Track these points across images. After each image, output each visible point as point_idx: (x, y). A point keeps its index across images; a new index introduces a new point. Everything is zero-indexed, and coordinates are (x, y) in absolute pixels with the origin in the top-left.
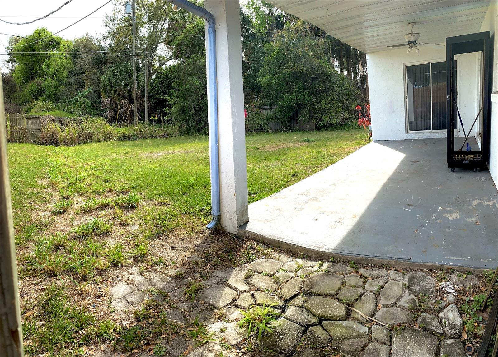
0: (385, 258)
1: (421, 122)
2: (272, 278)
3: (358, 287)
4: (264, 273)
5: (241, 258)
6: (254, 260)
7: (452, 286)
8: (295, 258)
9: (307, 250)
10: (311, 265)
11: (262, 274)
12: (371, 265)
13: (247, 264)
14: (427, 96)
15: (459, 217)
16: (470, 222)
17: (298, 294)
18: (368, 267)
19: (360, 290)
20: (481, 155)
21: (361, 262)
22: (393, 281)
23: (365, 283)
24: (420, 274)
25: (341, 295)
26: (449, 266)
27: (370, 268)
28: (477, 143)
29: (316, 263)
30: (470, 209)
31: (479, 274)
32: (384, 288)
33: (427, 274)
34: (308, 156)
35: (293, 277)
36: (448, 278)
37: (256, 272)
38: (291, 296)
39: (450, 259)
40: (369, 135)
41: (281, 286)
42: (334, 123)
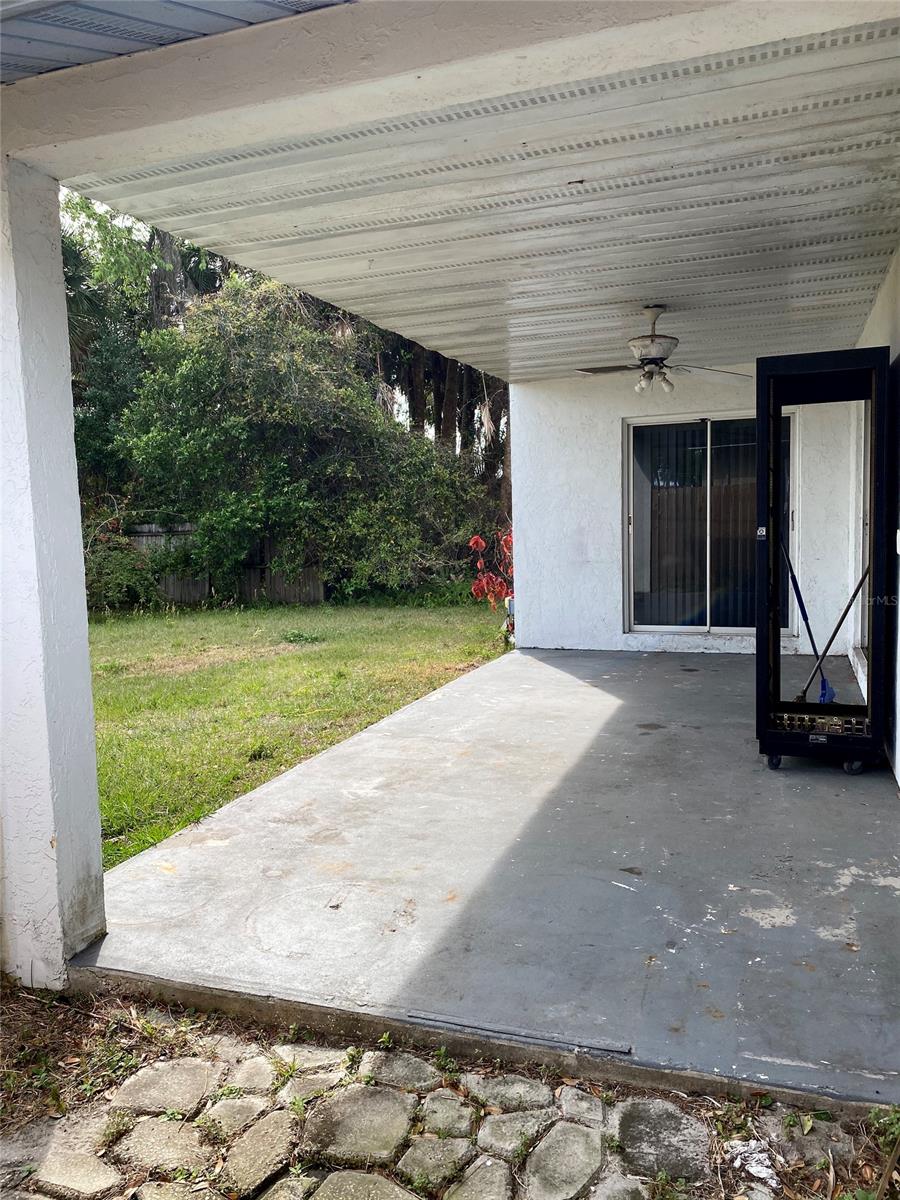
0: (546, 1043)
1: (672, 596)
2: (195, 1124)
3: (455, 1137)
4: (169, 1112)
5: (83, 1073)
6: (133, 1070)
7: (765, 1155)
8: (271, 1044)
9: (311, 1012)
10: (326, 1062)
11: (163, 1118)
12: (501, 1061)
13: (107, 1092)
14: (693, 519)
15: (792, 921)
16: (827, 942)
17: (283, 1172)
18: (488, 1070)
19: (462, 1147)
20: (867, 720)
21: (468, 1051)
22: (569, 1124)
23: (477, 1122)
24: (658, 1105)
25: (409, 1161)
26: (755, 1085)
27: (497, 1072)
28: (854, 678)
29: (339, 1053)
30: (829, 897)
31: (857, 1122)
32: (542, 1145)
33: (682, 1108)
34: (302, 689)
35: (263, 1113)
36: (753, 1128)
37: (140, 1113)
38: (259, 1182)
39: (762, 1062)
40: (504, 627)
41: (224, 1150)
42: (393, 582)
